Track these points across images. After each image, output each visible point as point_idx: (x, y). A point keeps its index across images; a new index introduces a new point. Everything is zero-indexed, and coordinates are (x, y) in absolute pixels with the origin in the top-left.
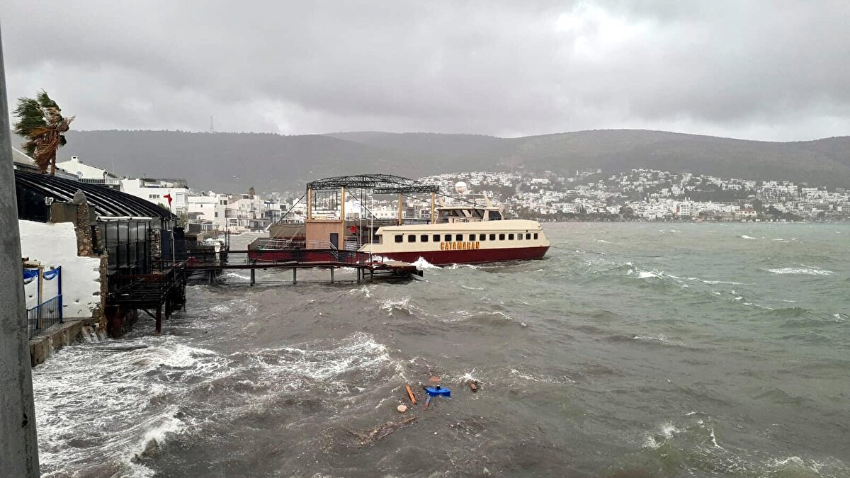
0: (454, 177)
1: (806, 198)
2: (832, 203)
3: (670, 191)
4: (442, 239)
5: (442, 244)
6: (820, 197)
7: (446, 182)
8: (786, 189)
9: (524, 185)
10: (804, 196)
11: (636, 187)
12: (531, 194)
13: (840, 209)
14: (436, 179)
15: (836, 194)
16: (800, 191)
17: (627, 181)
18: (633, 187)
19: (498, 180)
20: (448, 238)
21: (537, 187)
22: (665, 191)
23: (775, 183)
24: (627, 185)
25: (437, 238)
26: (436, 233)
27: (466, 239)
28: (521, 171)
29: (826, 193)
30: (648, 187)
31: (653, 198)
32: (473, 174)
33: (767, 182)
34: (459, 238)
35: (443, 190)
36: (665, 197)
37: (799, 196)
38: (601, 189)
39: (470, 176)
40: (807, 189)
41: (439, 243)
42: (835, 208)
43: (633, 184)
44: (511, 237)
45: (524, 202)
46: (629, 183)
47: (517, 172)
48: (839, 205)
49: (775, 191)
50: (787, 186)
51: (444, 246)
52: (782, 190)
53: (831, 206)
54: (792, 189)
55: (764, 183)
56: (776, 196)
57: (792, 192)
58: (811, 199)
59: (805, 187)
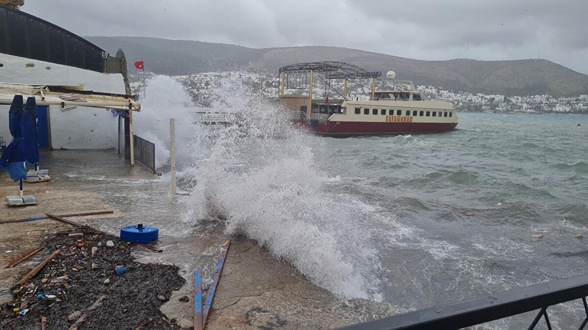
0: (219, 74)
1: (442, 97)
2: (456, 100)
3: (363, 90)
4: (388, 112)
5: (387, 117)
6: (450, 97)
7: (213, 78)
8: (430, 91)
9: (268, 82)
10: (441, 95)
11: (341, 86)
12: (274, 89)
13: (461, 104)
14: (206, 76)
15: (458, 95)
16: (438, 92)
17: (335, 82)
18: (339, 87)
19: (250, 78)
20: (391, 112)
21: (277, 84)
22: (359, 90)
23: (424, 87)
24: (335, 85)
25: (383, 112)
26: (384, 108)
27: (404, 114)
28: (265, 72)
29: (453, 95)
30: (349, 87)
31: (352, 94)
32: (232, 73)
33: (420, 86)
34: (399, 113)
35: (211, 83)
36: (359, 94)
37: (438, 96)
38: (318, 87)
39: (230, 74)
40: (442, 91)
41: (385, 116)
42: (458, 104)
43: (339, 85)
44: (434, 114)
45: (269, 94)
46: (336, 83)
47: (261, 73)
48: (460, 102)
49: (424, 92)
50: (431, 89)
51: (388, 118)
52: (428, 91)
53: (456, 102)
54: (434, 91)
55: (418, 86)
56: (425, 95)
57: (434, 93)
58: (445, 98)
59: (441, 90)
